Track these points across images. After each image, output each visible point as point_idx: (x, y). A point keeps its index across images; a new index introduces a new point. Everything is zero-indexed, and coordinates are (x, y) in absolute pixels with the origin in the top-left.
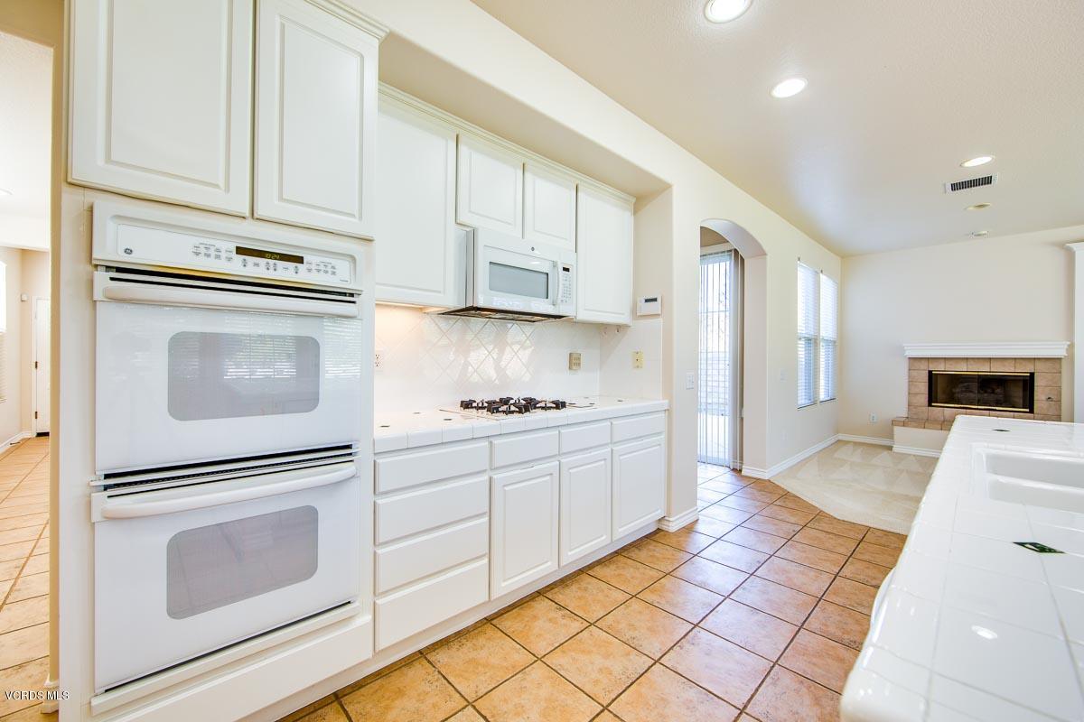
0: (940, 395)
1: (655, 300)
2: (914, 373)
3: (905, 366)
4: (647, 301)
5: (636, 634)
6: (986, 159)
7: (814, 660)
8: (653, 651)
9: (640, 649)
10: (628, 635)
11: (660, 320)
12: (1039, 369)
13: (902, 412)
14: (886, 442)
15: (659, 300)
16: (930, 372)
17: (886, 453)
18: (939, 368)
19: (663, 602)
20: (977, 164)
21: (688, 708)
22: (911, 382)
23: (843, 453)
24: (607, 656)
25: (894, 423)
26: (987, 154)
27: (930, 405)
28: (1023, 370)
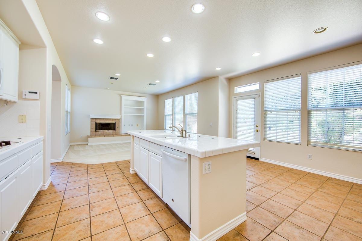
0: (98, 128)
1: (36, 93)
2: (92, 123)
3: (90, 120)
4: (30, 92)
5: (75, 218)
6: (119, 75)
7: (120, 192)
8: (86, 217)
9: (81, 219)
10: (73, 220)
11: (39, 102)
12: (116, 121)
13: (89, 134)
14: (87, 143)
15: (38, 93)
16: (96, 122)
17: (87, 146)
18: (98, 121)
19: (72, 206)
20: (118, 75)
21: (109, 218)
22: (91, 125)
23: (76, 148)
24: (74, 229)
25: (88, 137)
26: (119, 74)
27: (96, 131)
28: (114, 121)
